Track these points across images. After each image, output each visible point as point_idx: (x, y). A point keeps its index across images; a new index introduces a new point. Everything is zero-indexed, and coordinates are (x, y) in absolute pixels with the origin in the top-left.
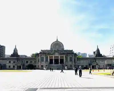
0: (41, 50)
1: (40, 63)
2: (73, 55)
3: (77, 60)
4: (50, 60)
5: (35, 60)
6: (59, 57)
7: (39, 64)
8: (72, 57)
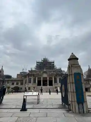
0: (29, 71)
5: (22, 82)
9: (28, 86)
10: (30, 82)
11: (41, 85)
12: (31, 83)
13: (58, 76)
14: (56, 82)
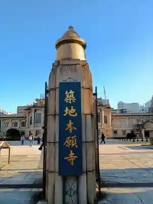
0: (37, 100)
1: (33, 125)
3: (112, 119)
5: (24, 121)
7: (32, 128)
8: (99, 113)
9: (35, 128)
10: (39, 121)
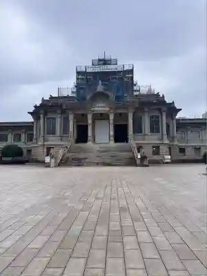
0: (51, 98)
2: (164, 109)
4: (79, 127)
5: (31, 132)
6: (112, 117)
7: (40, 143)
8: (158, 117)
9: (46, 143)
10: (52, 131)
11: (86, 141)
12: (53, 133)
13: (146, 109)
14: (138, 129)
